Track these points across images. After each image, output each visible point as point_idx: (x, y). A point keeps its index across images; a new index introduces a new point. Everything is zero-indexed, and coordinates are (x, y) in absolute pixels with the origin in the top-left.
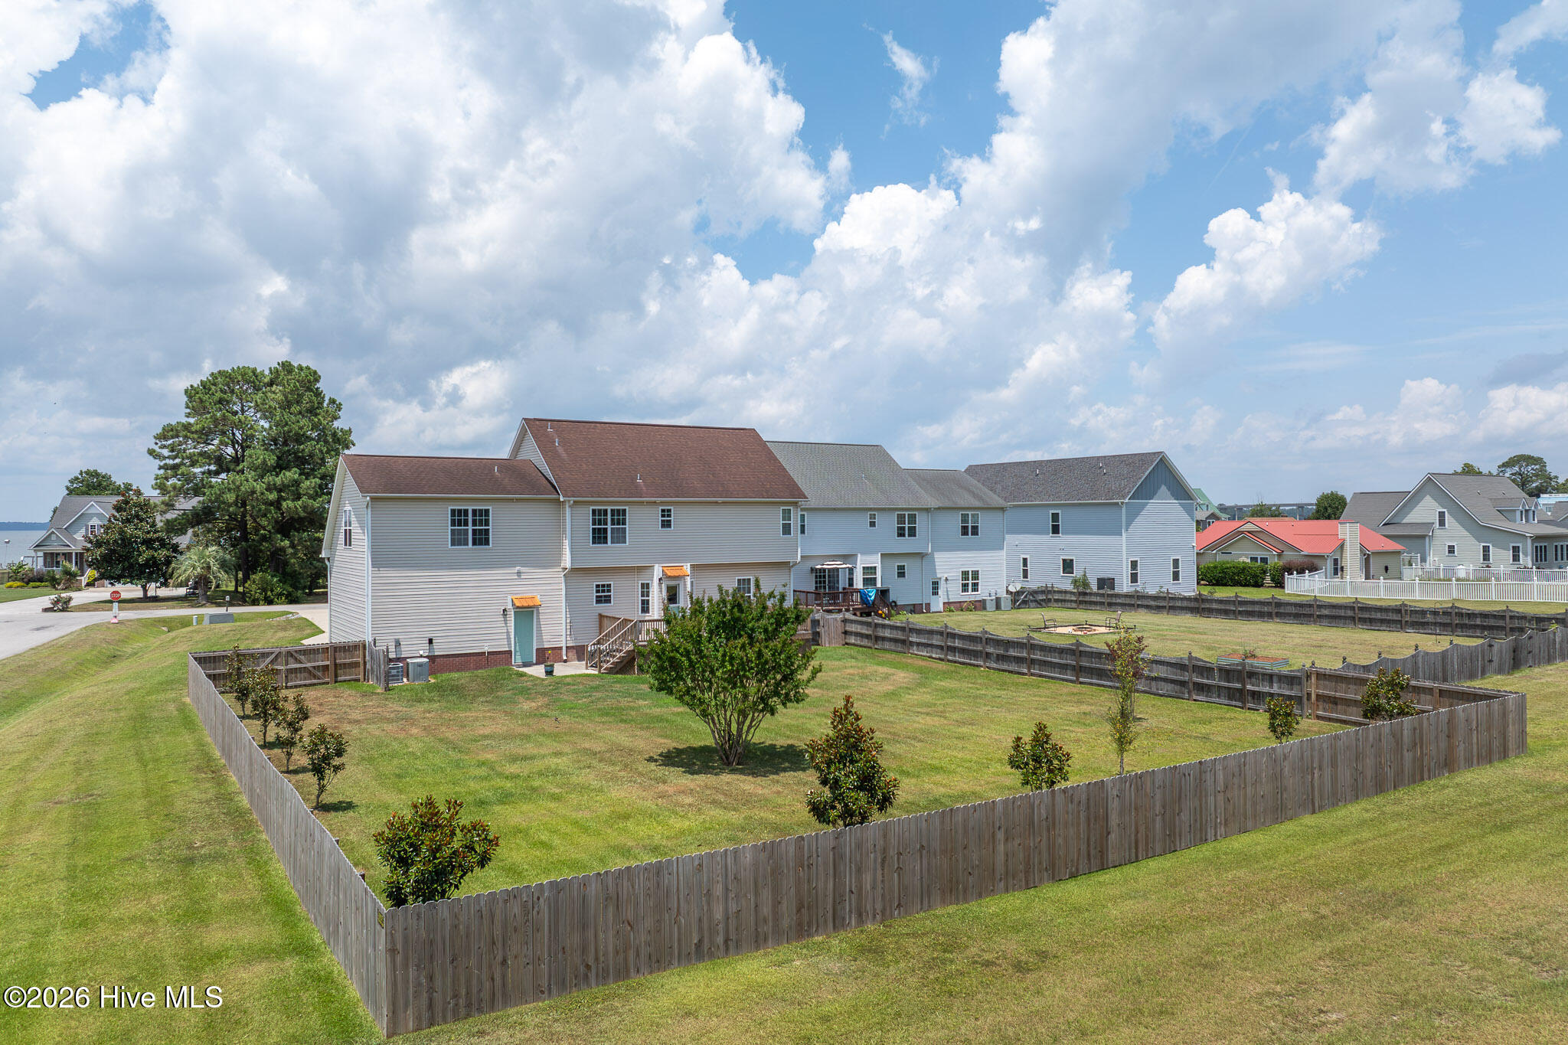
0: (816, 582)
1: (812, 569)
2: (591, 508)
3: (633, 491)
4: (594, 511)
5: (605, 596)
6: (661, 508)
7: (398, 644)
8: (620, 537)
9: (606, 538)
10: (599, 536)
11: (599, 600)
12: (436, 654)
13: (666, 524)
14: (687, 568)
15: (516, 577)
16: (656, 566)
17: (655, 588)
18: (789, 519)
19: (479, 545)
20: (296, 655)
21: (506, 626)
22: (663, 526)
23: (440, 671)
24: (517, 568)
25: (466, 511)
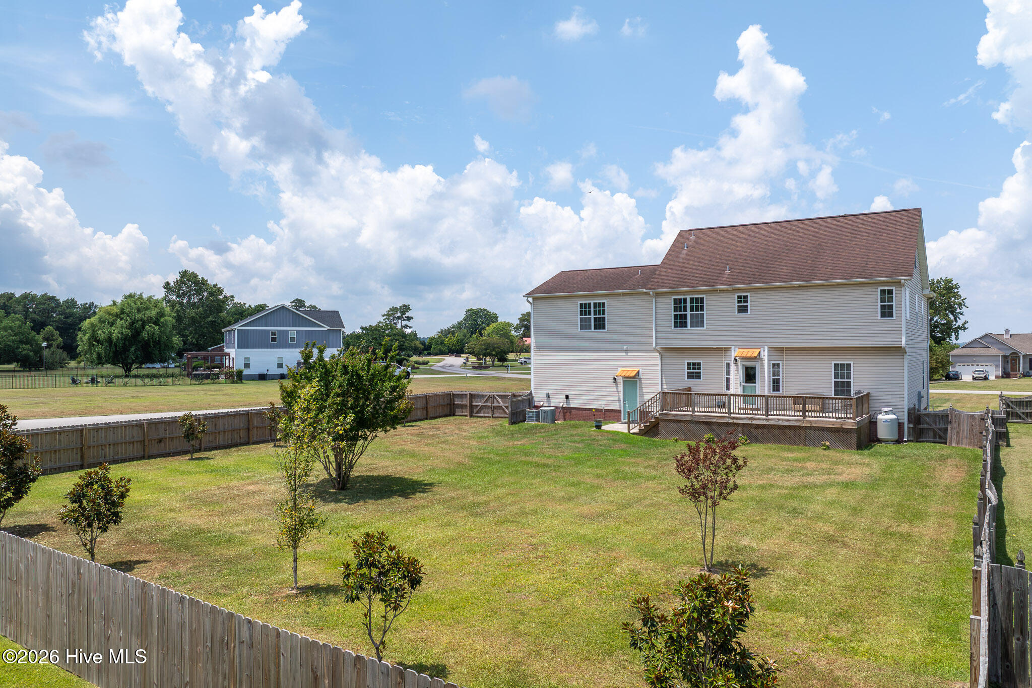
2: (673, 297)
3: (712, 279)
4: (675, 300)
5: (696, 373)
6: (737, 295)
7: (548, 396)
8: (699, 322)
9: (686, 322)
10: (680, 321)
11: (690, 376)
12: (572, 406)
13: (743, 309)
14: (765, 352)
15: (625, 354)
16: (733, 347)
17: (733, 367)
18: (891, 300)
19: (599, 329)
20: (497, 398)
21: (618, 391)
22: (739, 311)
23: (573, 419)
24: (625, 347)
25: (590, 304)
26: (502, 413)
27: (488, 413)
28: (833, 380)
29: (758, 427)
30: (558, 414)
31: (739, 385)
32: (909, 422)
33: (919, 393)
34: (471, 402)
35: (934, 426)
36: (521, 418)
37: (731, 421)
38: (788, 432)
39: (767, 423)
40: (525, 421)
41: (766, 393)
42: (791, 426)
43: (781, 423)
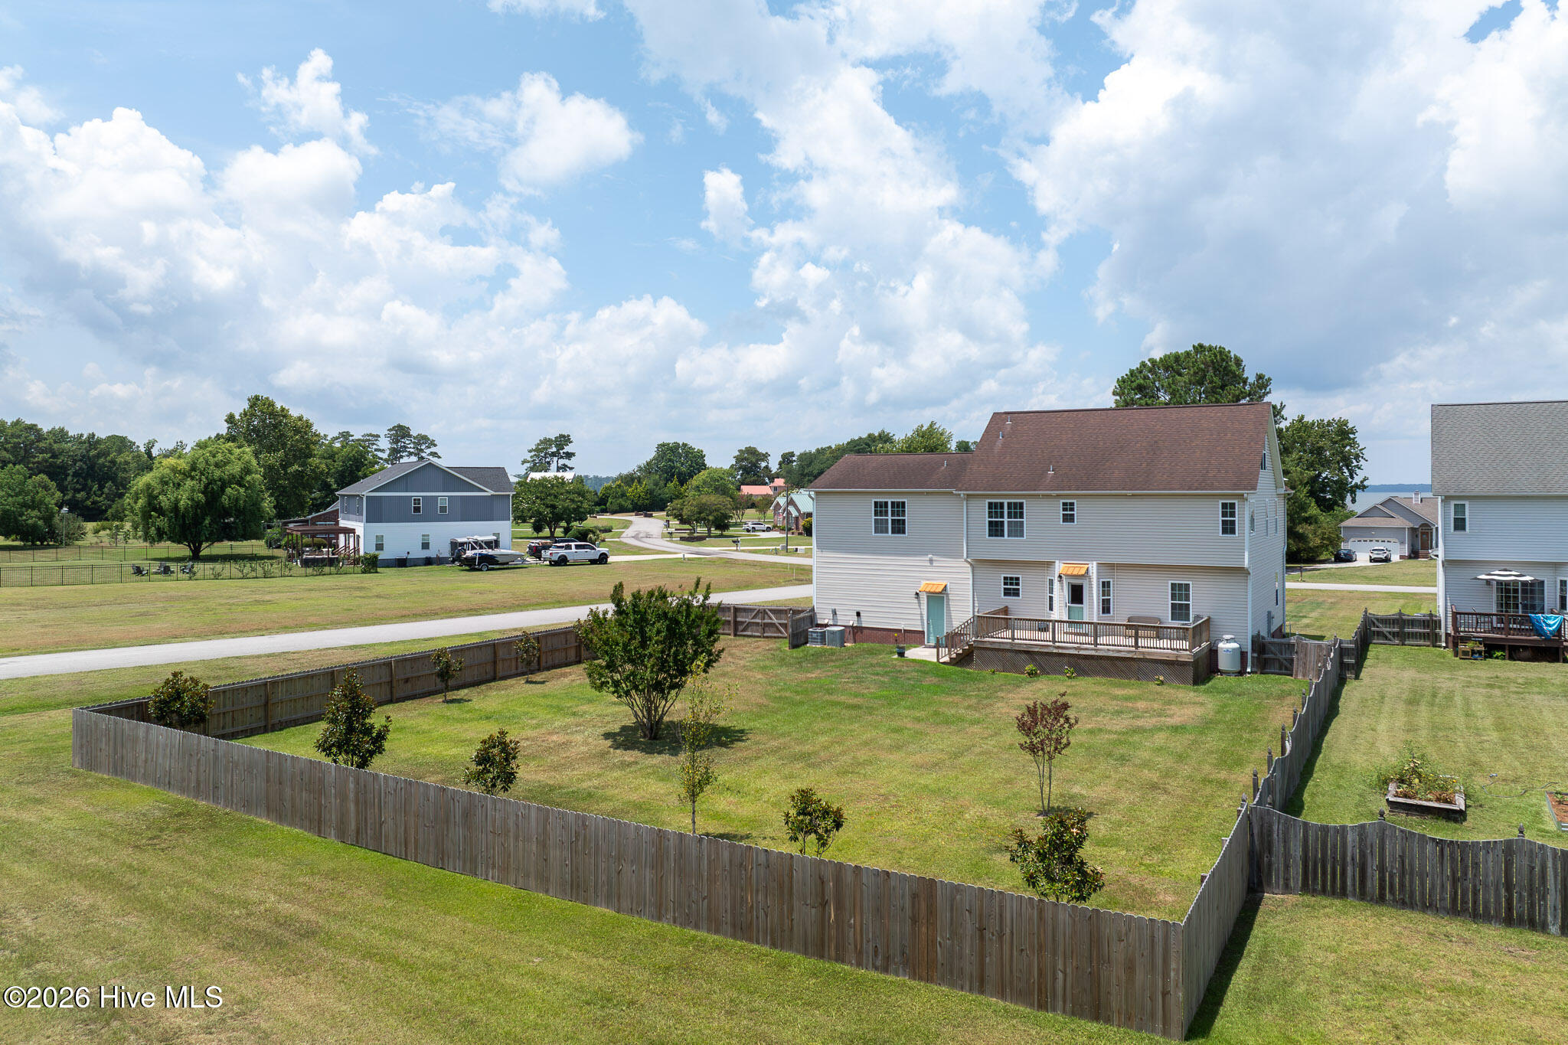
0: (1500, 600)
1: (1489, 582)
2: (988, 501)
3: (1033, 483)
4: (990, 504)
5: (1014, 589)
6: (1062, 501)
7: (834, 613)
8: (1017, 530)
9: (1003, 531)
11: (1007, 593)
12: (863, 625)
13: (1069, 518)
14: (1093, 568)
15: (929, 564)
16: (1057, 562)
17: (1056, 585)
18: (1233, 515)
19: (898, 533)
20: (769, 613)
21: (920, 609)
22: (1064, 520)
23: (867, 641)
24: (930, 556)
25: (886, 503)
26: (775, 632)
27: (757, 631)
28: (1170, 602)
29: (1086, 657)
30: (847, 635)
31: (1064, 605)
32: (1253, 651)
33: (1269, 613)
34: (735, 617)
35: (1279, 656)
36: (802, 639)
37: (1056, 651)
38: (1118, 663)
39: (1096, 654)
40: (806, 643)
41: (1095, 621)
42: (1121, 657)
43: (1111, 654)
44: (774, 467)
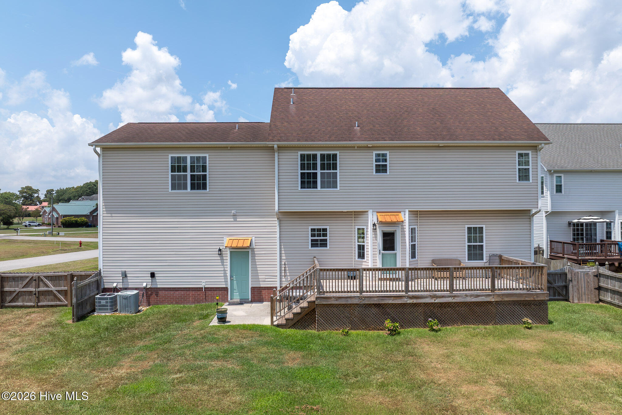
0: (574, 235)
1: (570, 224)
2: (300, 153)
4: (302, 157)
5: (321, 240)
6: (375, 153)
7: (125, 275)
8: (331, 182)
9: (315, 183)
10: (308, 181)
11: (314, 244)
12: (159, 286)
13: (381, 169)
15: (232, 220)
16: (370, 211)
17: (369, 233)
18: (527, 163)
19: (197, 189)
20: (45, 280)
21: (223, 265)
22: (378, 171)
23: (162, 303)
24: (233, 211)
25: (185, 158)
26: (52, 301)
27: (30, 301)
28: (467, 244)
29: (442, 305)
30: (140, 298)
31: (377, 253)
34: (1, 287)
35: (554, 285)
36: (88, 308)
37: (410, 301)
38: (477, 309)
39: (454, 301)
40: (93, 311)
42: (479, 302)
43: (469, 299)
44: (42, 197)
